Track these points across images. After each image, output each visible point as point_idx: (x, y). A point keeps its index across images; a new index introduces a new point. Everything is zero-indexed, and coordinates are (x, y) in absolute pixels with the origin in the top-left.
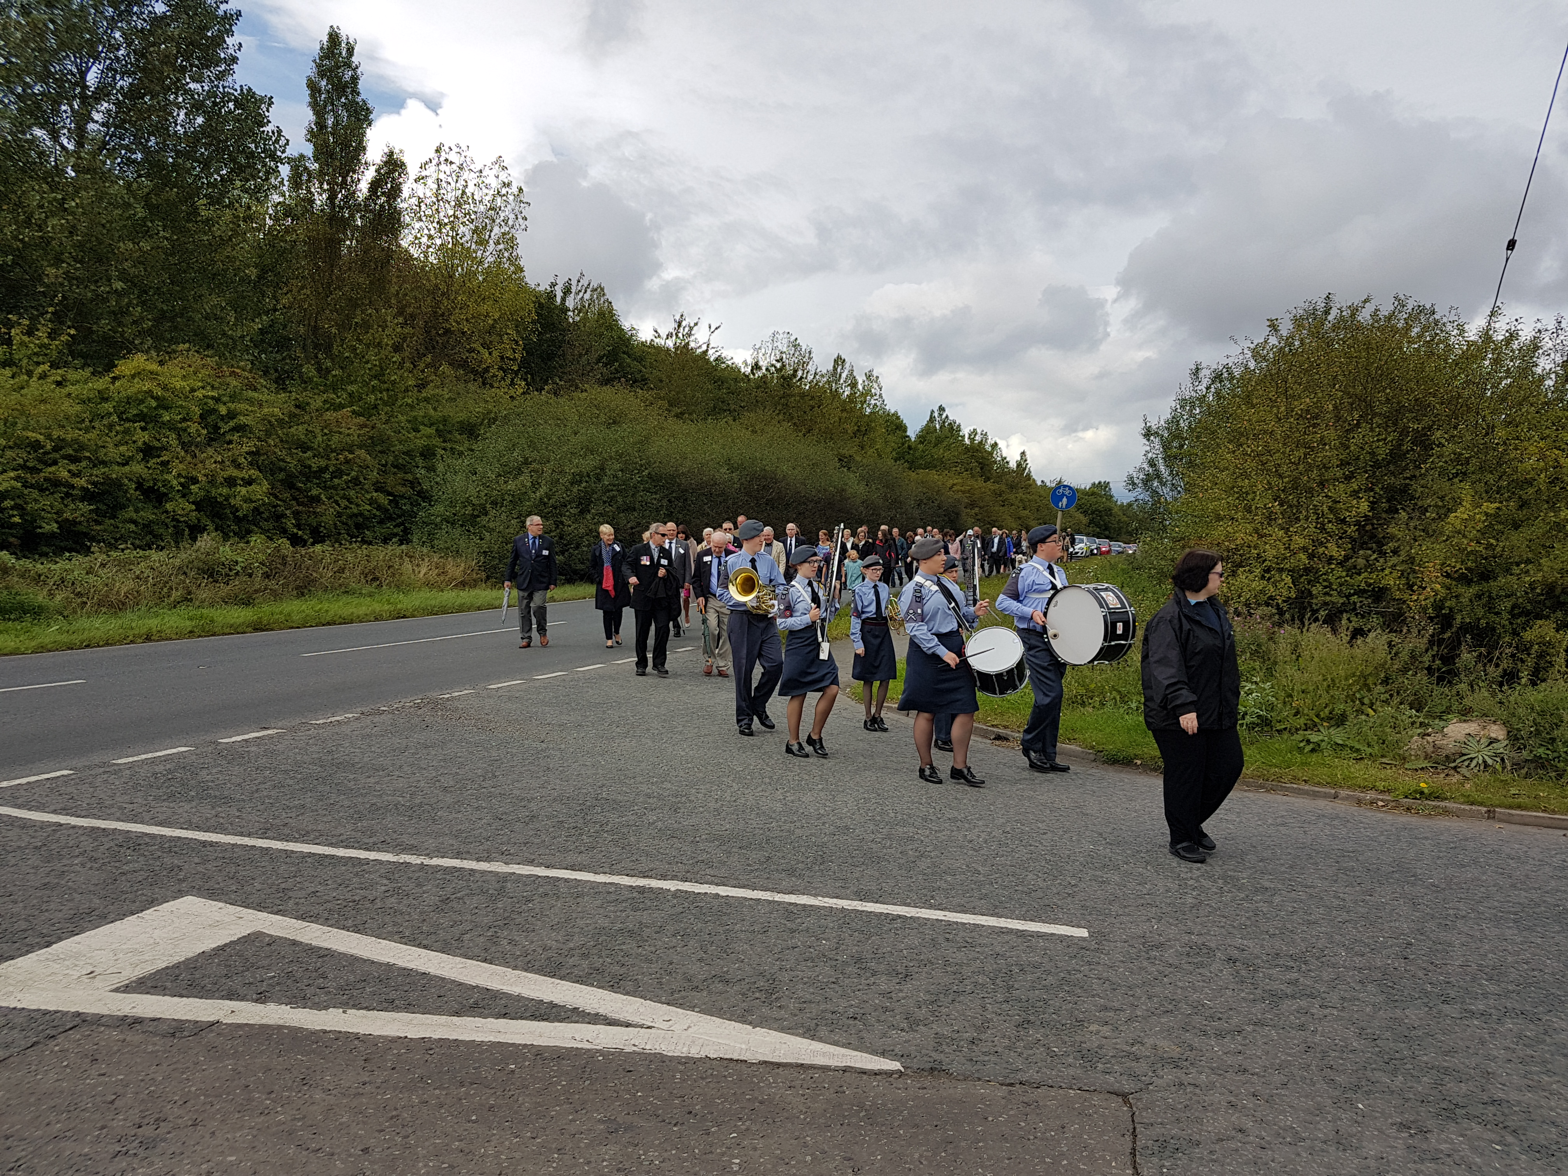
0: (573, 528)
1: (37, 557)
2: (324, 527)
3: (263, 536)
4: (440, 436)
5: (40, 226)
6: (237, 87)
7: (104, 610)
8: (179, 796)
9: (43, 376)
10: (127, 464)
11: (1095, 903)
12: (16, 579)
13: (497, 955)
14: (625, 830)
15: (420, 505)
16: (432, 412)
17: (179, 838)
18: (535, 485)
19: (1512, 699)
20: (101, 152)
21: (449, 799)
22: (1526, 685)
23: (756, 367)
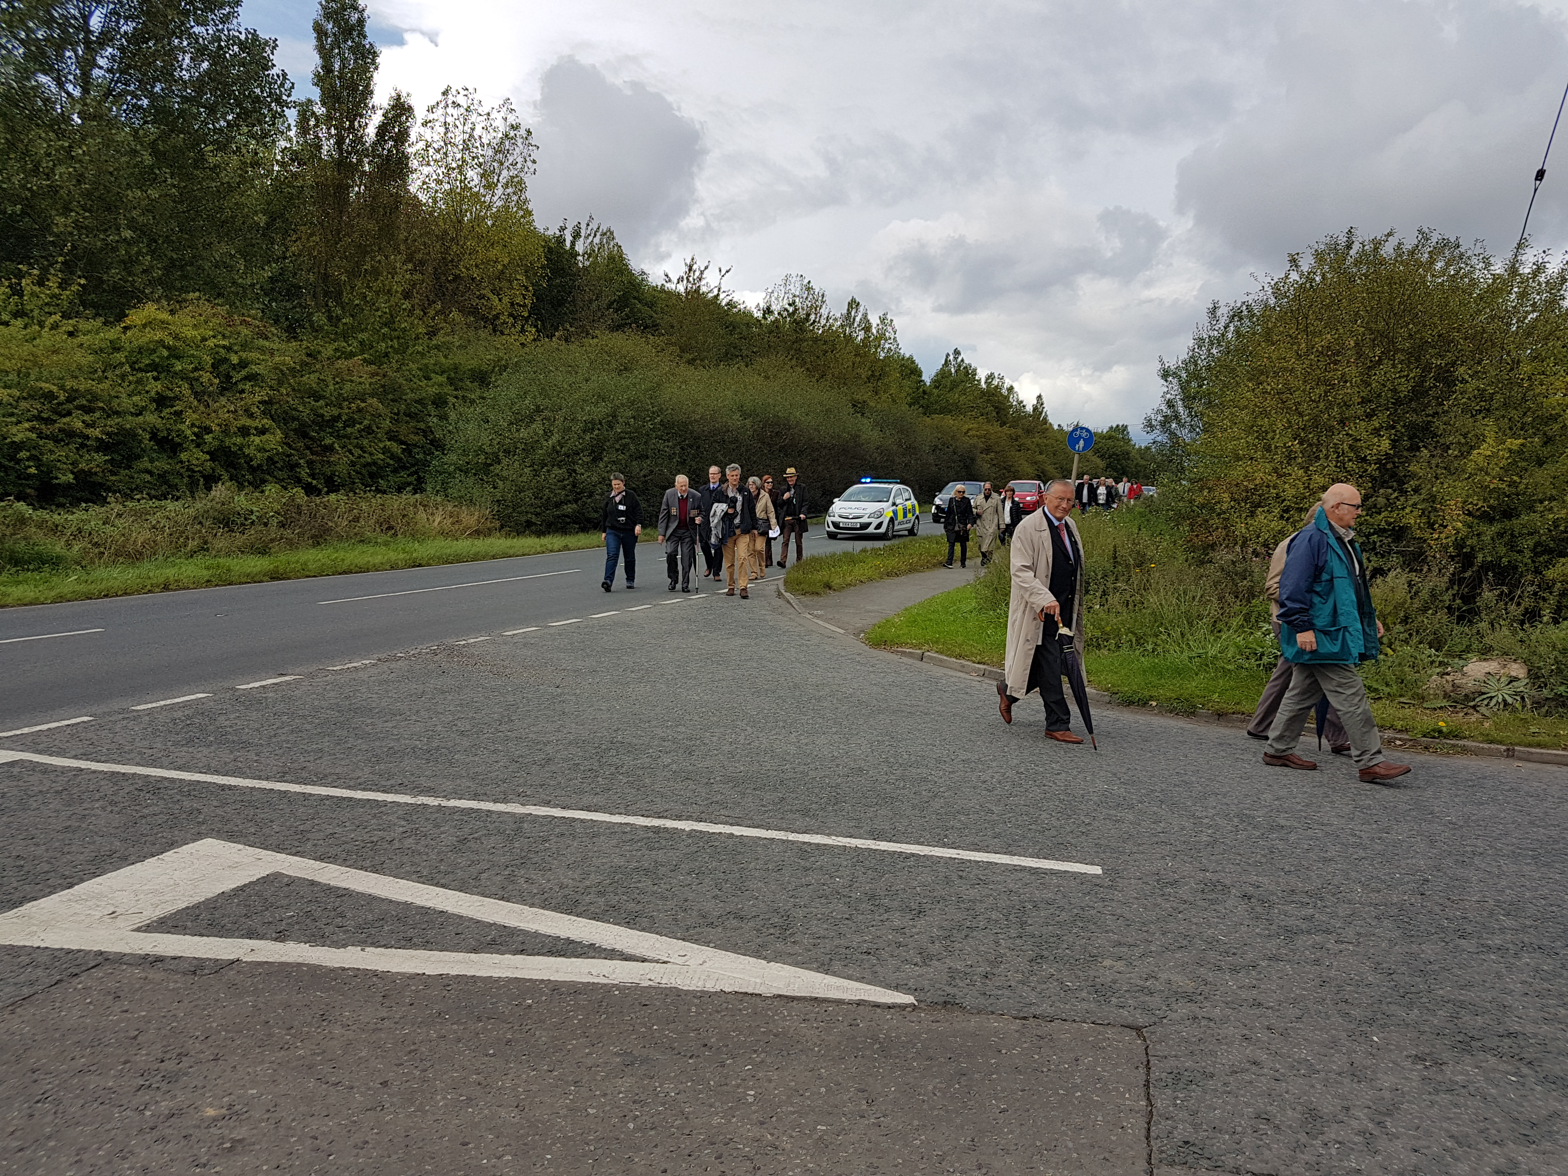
0: (587, 476)
1: (53, 507)
2: (338, 476)
3: (277, 486)
4: (451, 384)
5: (47, 175)
6: (242, 30)
7: (121, 559)
8: (196, 741)
9: (55, 327)
10: (140, 414)
11: (1109, 841)
12: (34, 530)
13: (515, 893)
14: (641, 773)
15: (433, 454)
16: (443, 360)
17: (198, 782)
18: (548, 434)
19: (1533, 637)
20: (108, 98)
21: (466, 743)
22: (1548, 623)
23: (768, 311)
